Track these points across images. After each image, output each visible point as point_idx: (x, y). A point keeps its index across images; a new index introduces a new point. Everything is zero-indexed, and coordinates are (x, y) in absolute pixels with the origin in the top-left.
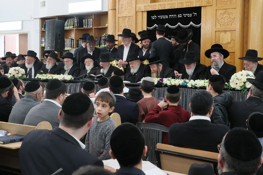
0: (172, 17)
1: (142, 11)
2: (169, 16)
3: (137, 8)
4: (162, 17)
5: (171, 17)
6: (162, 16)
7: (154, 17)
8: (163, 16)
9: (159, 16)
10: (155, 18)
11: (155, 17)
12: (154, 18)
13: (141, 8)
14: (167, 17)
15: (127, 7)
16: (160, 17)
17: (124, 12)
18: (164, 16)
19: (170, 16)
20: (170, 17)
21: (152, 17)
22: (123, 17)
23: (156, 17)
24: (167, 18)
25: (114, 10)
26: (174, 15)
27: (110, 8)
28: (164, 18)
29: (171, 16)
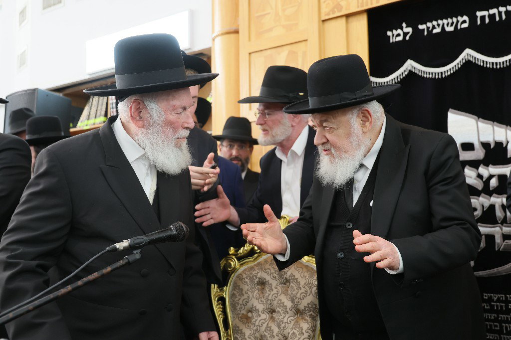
0: (492, 17)
1: (348, 16)
2: (473, 18)
3: (323, 6)
4: (438, 25)
5: (487, 21)
6: (440, 22)
7: (399, 31)
8: (445, 21)
9: (421, 27)
10: (405, 34)
11: (406, 30)
12: (400, 38)
13: (343, 3)
14: (463, 21)
15: (284, 10)
16: (428, 28)
17: (270, 30)
18: (450, 20)
19: (479, 14)
20: (483, 18)
21: (389, 33)
22: (269, 52)
23: (410, 30)
24: (465, 25)
25: (233, 36)
26: (502, 9)
27: (218, 29)
28: (450, 29)
29: (485, 13)
